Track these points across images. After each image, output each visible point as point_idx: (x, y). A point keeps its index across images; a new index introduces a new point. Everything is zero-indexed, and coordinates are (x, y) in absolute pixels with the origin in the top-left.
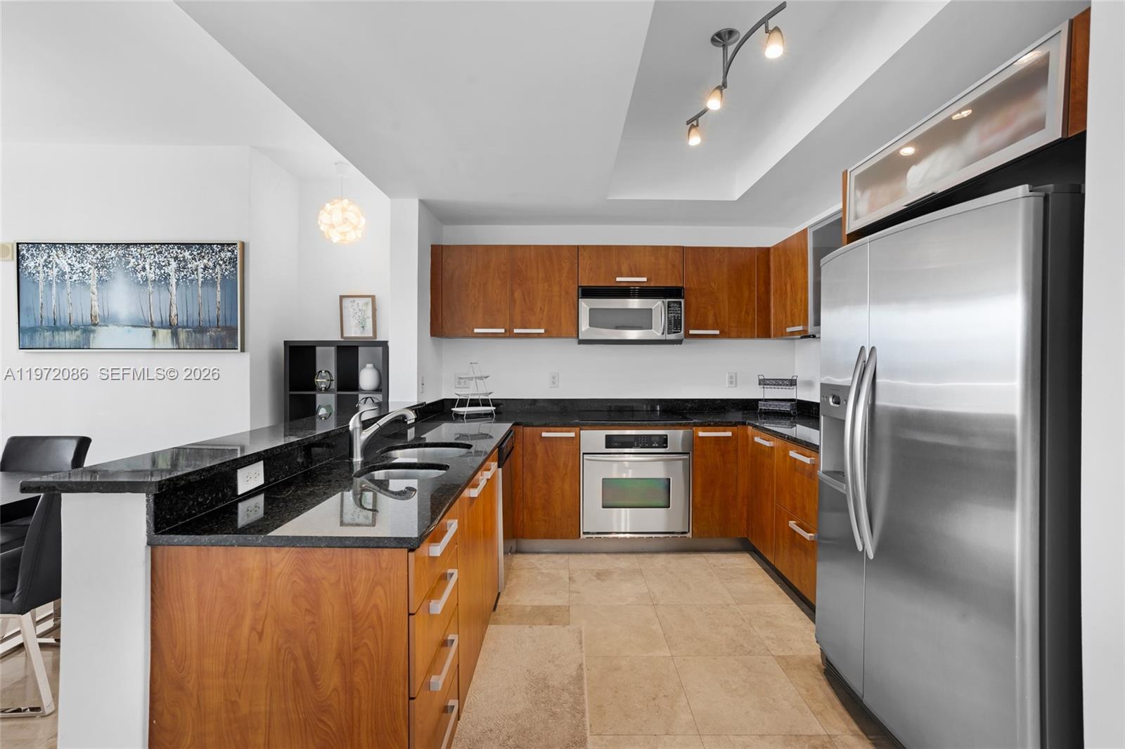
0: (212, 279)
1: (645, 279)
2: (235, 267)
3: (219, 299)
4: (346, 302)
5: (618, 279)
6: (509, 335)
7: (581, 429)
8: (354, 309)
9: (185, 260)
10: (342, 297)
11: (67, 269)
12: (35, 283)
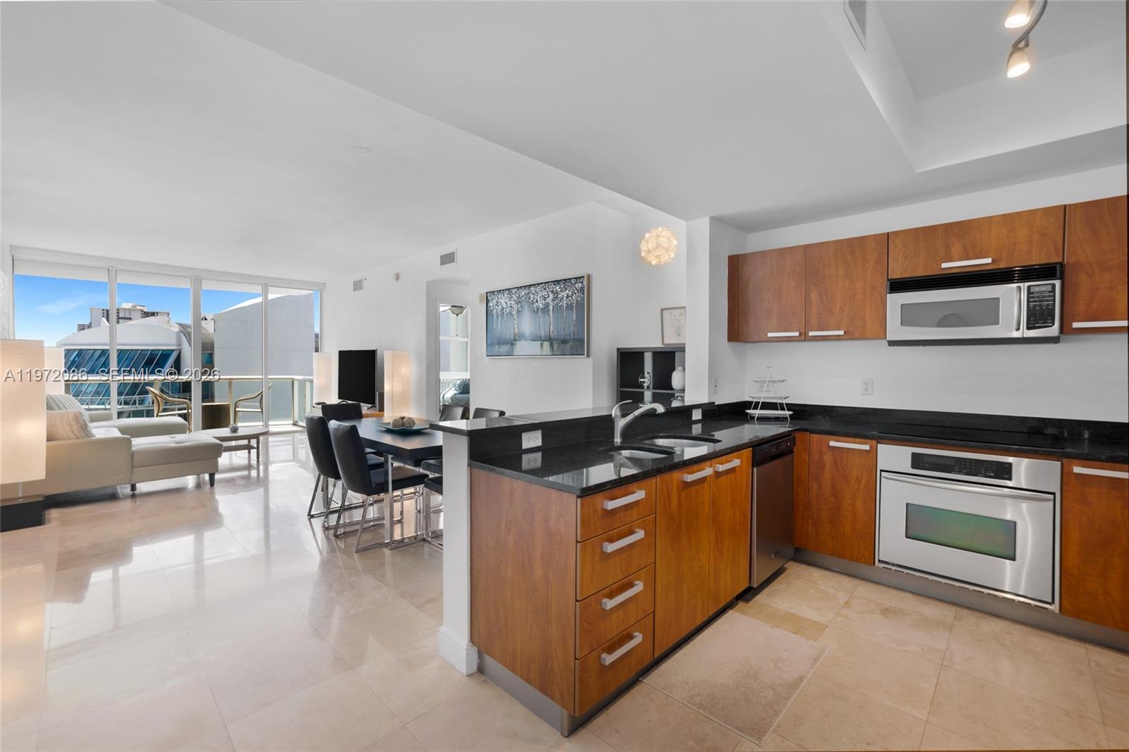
0: (571, 304)
1: (989, 260)
2: (583, 294)
3: (574, 319)
4: (666, 313)
5: (944, 265)
6: (804, 337)
7: (878, 443)
8: (672, 320)
9: (557, 293)
10: (662, 310)
11: (505, 306)
12: (493, 316)
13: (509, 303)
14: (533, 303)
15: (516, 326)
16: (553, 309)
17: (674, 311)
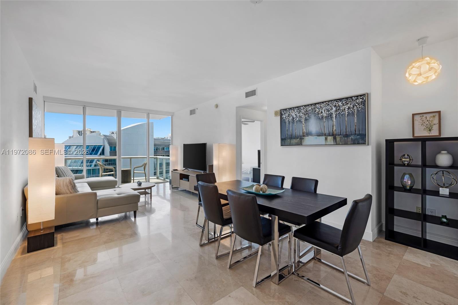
0: (352, 113)
3: (356, 121)
9: (339, 106)
11: (295, 117)
12: (285, 123)
13: (298, 115)
14: (318, 114)
15: (304, 128)
16: (336, 117)
17: (425, 115)
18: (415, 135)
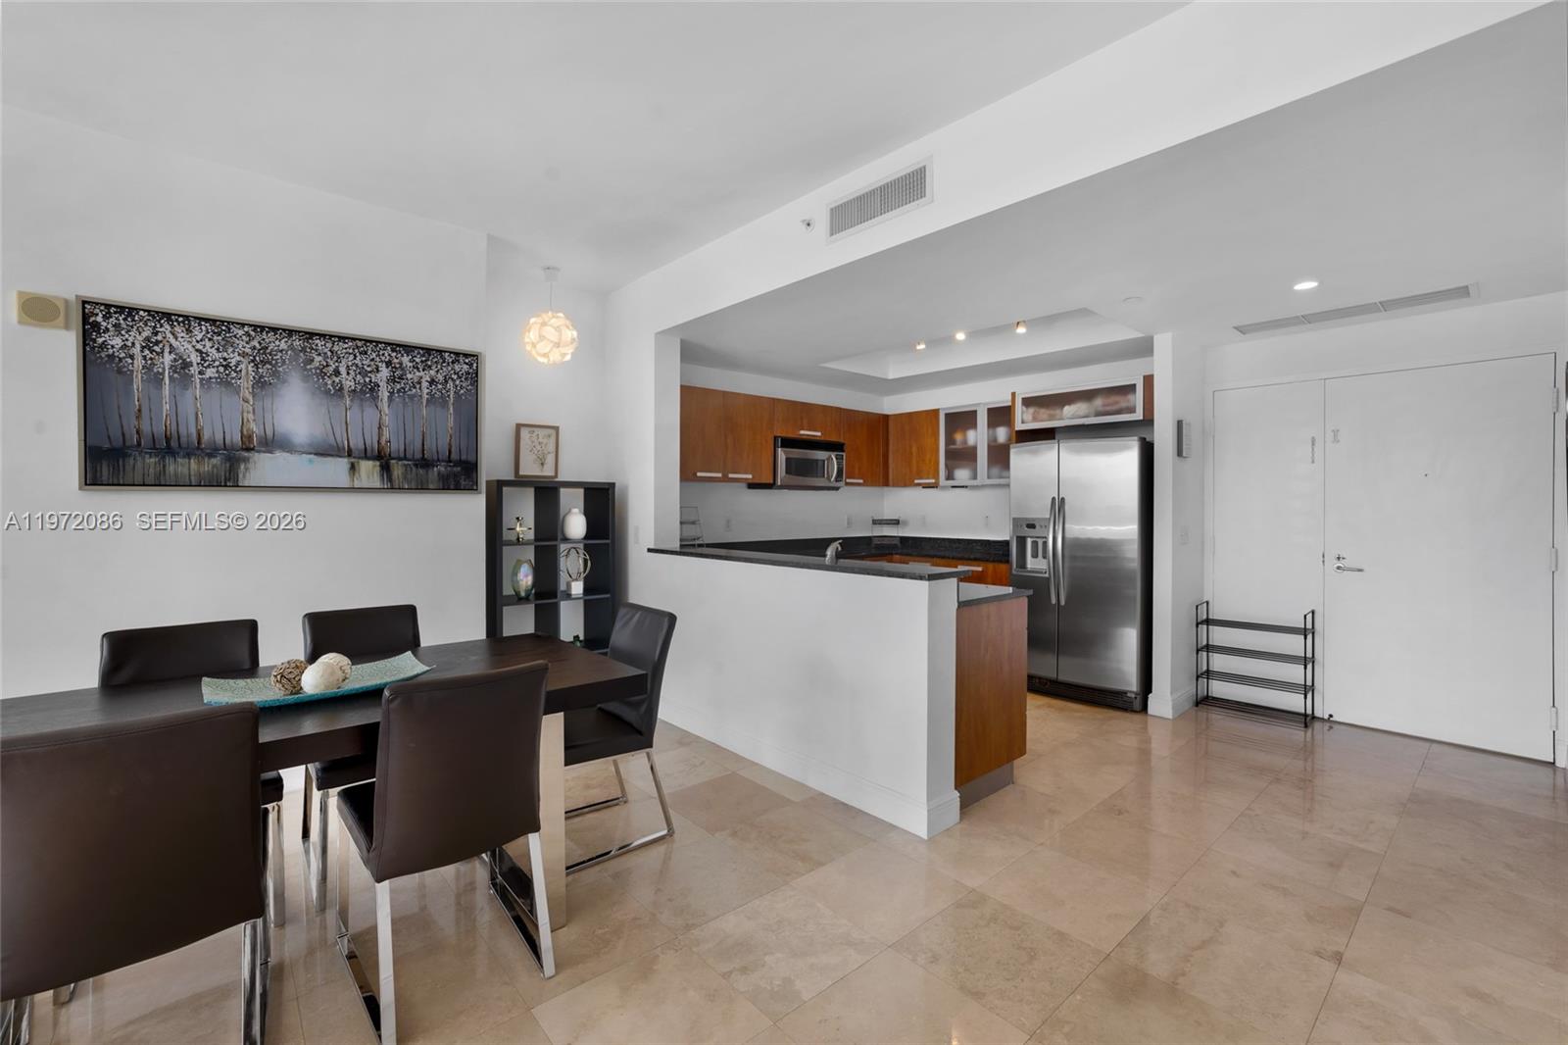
0: (442, 396)
2: (472, 384)
4: (524, 431)
5: (802, 433)
6: (725, 479)
8: (532, 442)
9: (402, 368)
10: (519, 426)
13: (215, 354)
14: (322, 373)
15: (249, 415)
16: (390, 399)
18: (521, 473)
